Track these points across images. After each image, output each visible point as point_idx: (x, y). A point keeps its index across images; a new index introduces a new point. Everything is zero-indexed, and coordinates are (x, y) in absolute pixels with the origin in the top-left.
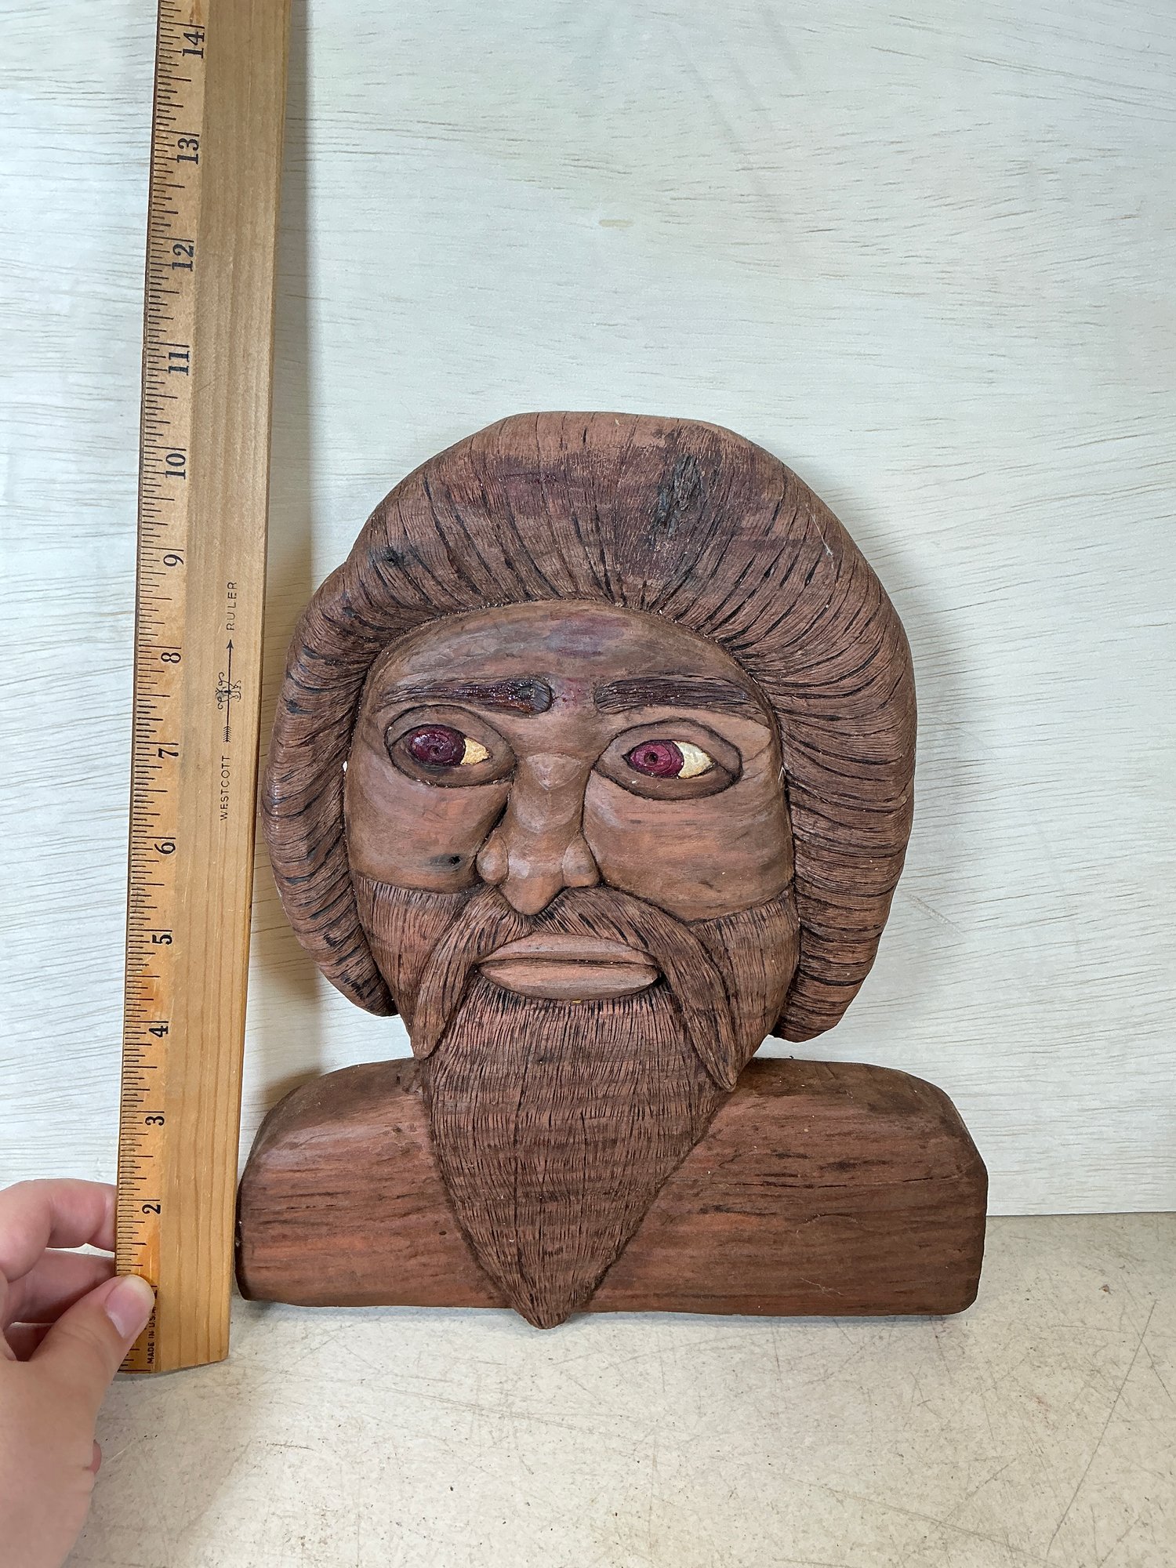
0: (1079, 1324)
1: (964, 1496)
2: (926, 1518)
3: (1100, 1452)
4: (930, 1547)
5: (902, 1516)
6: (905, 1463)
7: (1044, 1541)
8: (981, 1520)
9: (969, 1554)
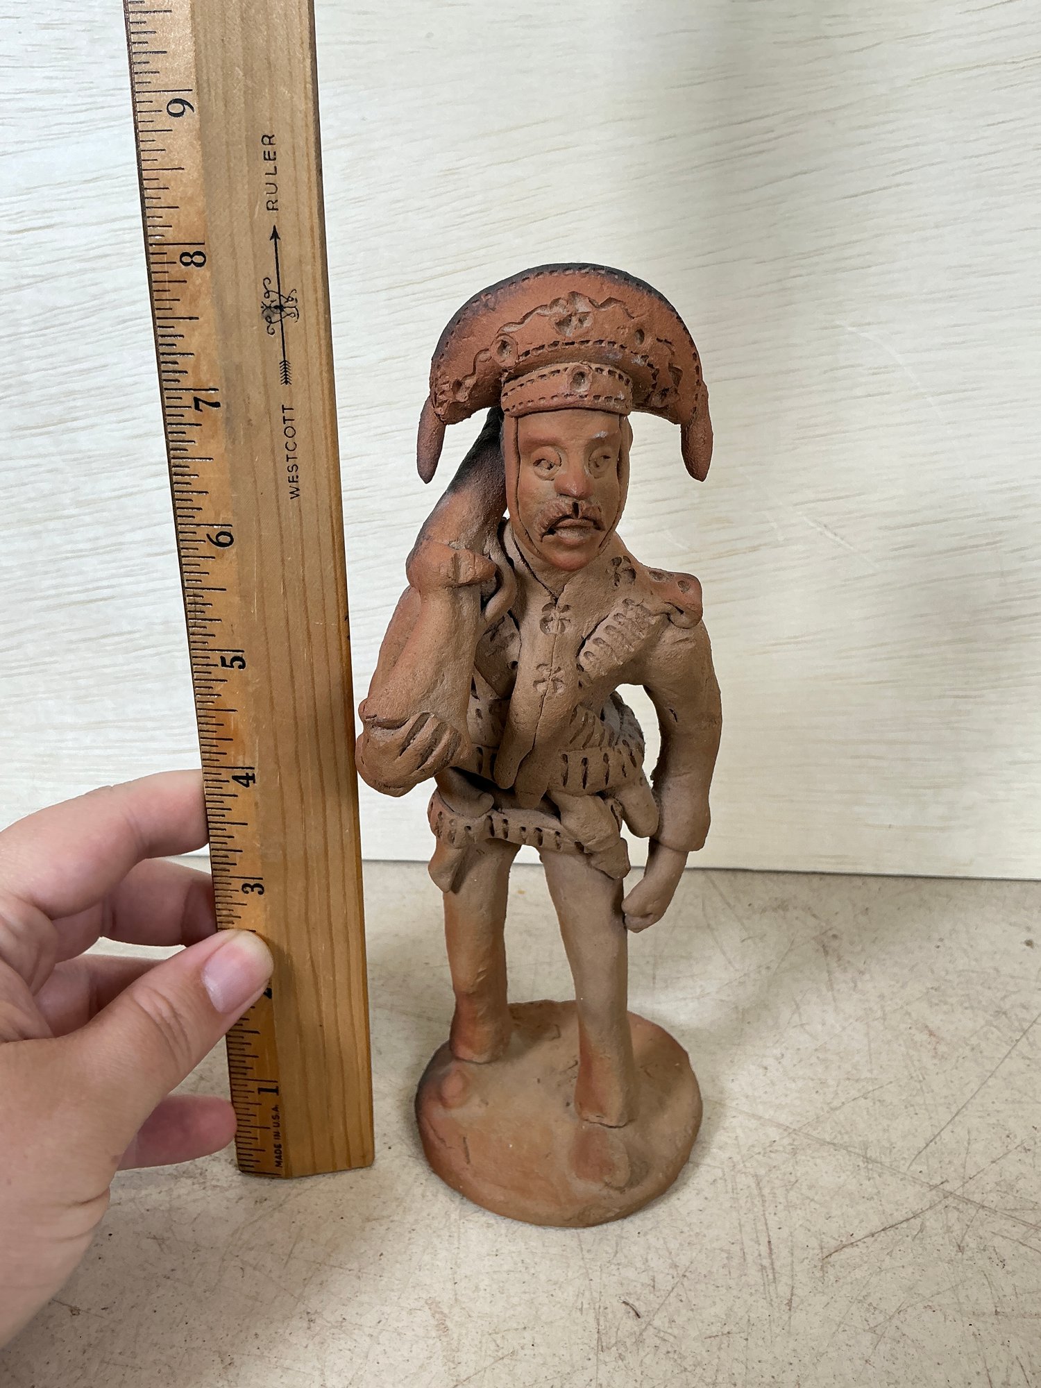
0: (992, 971)
1: (826, 1108)
2: (779, 1125)
3: (990, 1083)
4: (777, 1151)
5: (753, 1121)
6: (768, 1074)
7: (906, 1157)
8: (840, 1132)
9: (818, 1161)
